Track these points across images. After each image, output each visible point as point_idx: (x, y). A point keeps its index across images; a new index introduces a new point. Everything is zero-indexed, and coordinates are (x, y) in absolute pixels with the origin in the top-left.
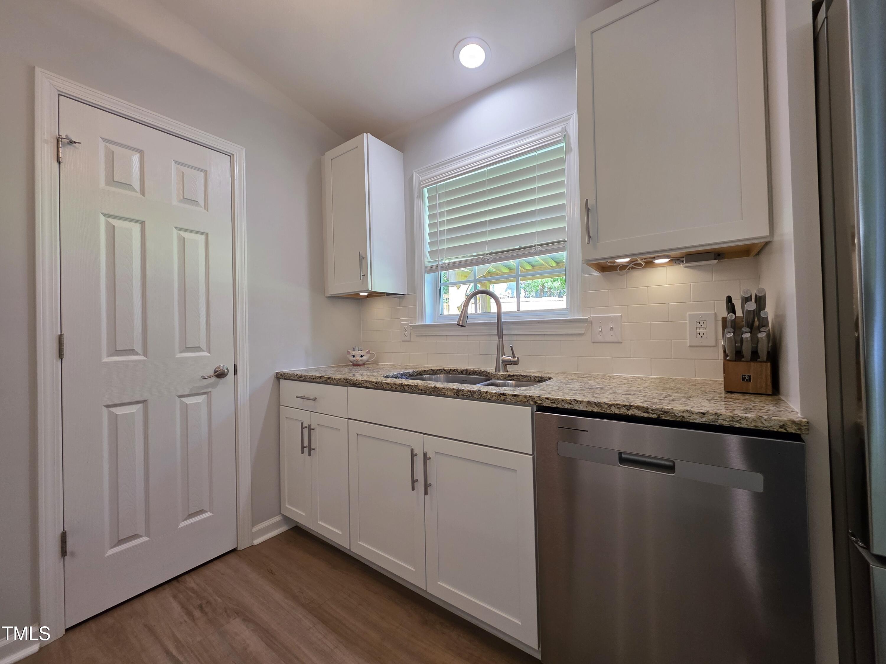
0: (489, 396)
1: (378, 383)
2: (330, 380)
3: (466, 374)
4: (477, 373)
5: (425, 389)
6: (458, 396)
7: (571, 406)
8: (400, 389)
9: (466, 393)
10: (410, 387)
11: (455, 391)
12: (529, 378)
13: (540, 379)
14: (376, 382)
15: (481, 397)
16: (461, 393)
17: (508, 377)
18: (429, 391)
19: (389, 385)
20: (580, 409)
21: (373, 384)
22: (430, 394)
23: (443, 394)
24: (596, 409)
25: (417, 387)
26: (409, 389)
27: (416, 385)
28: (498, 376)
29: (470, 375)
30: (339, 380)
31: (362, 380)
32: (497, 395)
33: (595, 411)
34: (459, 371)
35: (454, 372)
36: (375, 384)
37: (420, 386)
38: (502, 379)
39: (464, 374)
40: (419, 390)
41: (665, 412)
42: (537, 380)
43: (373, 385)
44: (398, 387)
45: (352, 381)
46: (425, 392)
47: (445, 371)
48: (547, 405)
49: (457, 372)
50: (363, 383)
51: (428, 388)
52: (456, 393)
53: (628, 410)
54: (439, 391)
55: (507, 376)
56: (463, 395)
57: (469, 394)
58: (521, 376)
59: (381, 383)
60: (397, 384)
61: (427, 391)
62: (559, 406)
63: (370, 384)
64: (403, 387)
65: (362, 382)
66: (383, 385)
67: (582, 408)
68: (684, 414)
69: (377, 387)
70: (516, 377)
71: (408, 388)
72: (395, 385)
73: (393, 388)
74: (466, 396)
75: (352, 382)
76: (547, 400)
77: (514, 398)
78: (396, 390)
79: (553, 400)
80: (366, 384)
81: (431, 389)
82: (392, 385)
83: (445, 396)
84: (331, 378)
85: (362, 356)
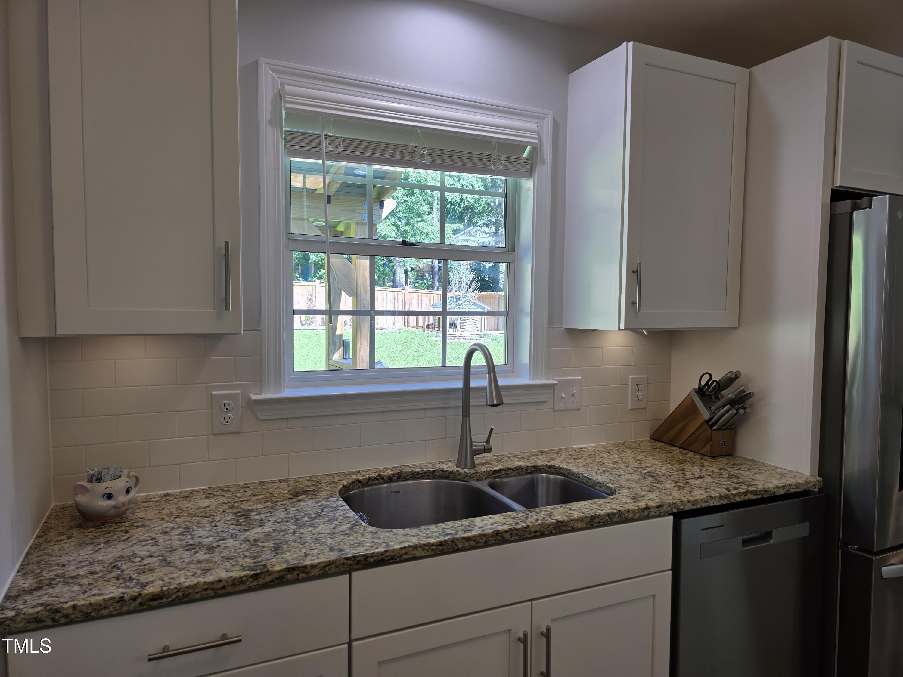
0: (631, 515)
1: (444, 543)
2: (296, 573)
3: (398, 480)
4: (420, 476)
5: (542, 529)
6: (592, 525)
7: (708, 503)
8: (493, 541)
9: (603, 519)
10: (515, 532)
11: (589, 520)
12: (520, 470)
13: (533, 469)
14: (441, 542)
15: (622, 518)
16: (597, 520)
17: (493, 474)
18: (548, 530)
19: (471, 540)
20: (714, 505)
21: (434, 547)
22: (551, 534)
23: (570, 529)
24: (725, 502)
25: (528, 530)
26: (511, 537)
27: (525, 528)
28: (478, 475)
29: (406, 480)
30: (329, 565)
31: (402, 549)
32: (641, 511)
33: (724, 503)
34: (385, 478)
35: (376, 482)
36: (439, 547)
37: (533, 526)
38: (483, 478)
39: (395, 481)
40: (530, 533)
41: (766, 491)
42: (529, 471)
43: (433, 550)
44: (490, 538)
45: (372, 557)
46: (542, 534)
47: (359, 484)
48: (688, 509)
49: (381, 480)
50: (406, 554)
51: (546, 527)
52: (590, 522)
53: (746, 496)
54: (564, 526)
55: (491, 472)
56: (599, 522)
57: (607, 518)
58: (511, 469)
59: (453, 541)
60: (488, 535)
61: (545, 531)
62: (699, 506)
63: (424, 549)
64: (501, 537)
65: (403, 551)
66: (456, 545)
67: (716, 503)
68: (776, 490)
69: (442, 550)
70: (504, 472)
71: (511, 534)
72: (483, 538)
73: (480, 542)
74: (604, 522)
75: (372, 560)
76: (688, 504)
77: (659, 509)
78: (487, 544)
79: (694, 501)
80: (414, 552)
81: (551, 527)
82: (478, 539)
83: (573, 530)
84: (300, 567)
85: (128, 492)
